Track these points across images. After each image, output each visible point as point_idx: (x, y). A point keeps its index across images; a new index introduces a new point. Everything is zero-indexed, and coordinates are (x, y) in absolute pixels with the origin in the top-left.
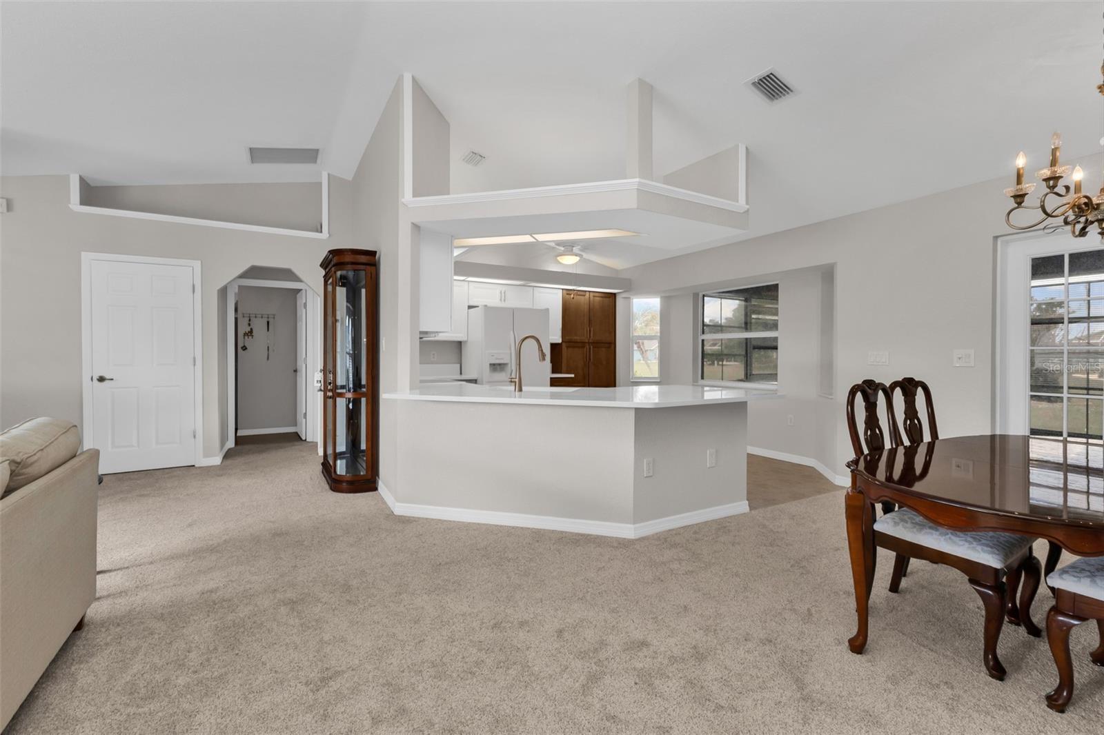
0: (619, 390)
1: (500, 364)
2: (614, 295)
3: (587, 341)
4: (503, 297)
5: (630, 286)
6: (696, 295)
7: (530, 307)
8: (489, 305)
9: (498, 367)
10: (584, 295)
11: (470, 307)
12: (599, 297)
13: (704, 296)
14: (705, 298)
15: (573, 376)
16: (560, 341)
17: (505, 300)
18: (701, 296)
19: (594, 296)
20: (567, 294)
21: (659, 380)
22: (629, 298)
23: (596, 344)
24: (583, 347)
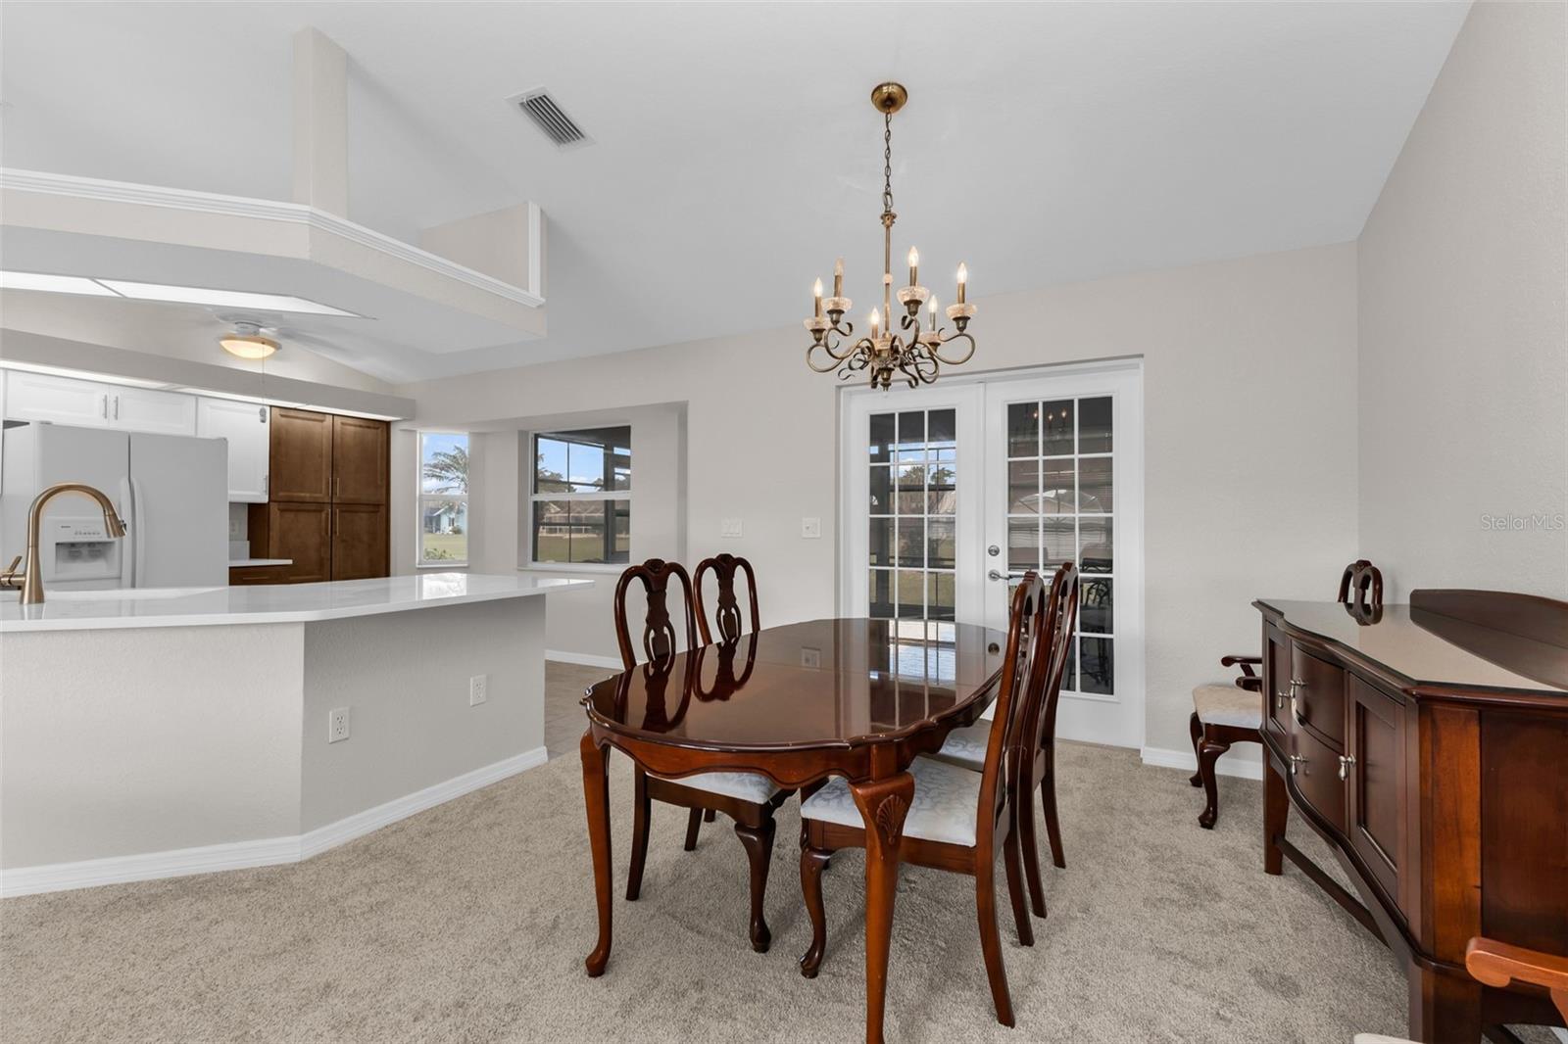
0: (394, 582)
1: (91, 544)
2: (388, 424)
3: (327, 500)
4: (111, 408)
5: (412, 412)
6: (523, 434)
7: (190, 433)
8: (55, 421)
9: (85, 551)
10: (322, 421)
11: (8, 424)
12: (355, 426)
13: (537, 436)
14: (540, 440)
15: (290, 562)
16: (265, 499)
17: (116, 417)
18: (531, 436)
19: (343, 424)
20: (282, 416)
21: (466, 565)
22: (415, 431)
23: (349, 507)
24: (321, 511)
